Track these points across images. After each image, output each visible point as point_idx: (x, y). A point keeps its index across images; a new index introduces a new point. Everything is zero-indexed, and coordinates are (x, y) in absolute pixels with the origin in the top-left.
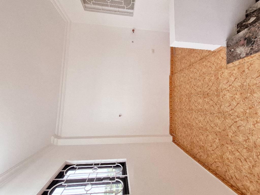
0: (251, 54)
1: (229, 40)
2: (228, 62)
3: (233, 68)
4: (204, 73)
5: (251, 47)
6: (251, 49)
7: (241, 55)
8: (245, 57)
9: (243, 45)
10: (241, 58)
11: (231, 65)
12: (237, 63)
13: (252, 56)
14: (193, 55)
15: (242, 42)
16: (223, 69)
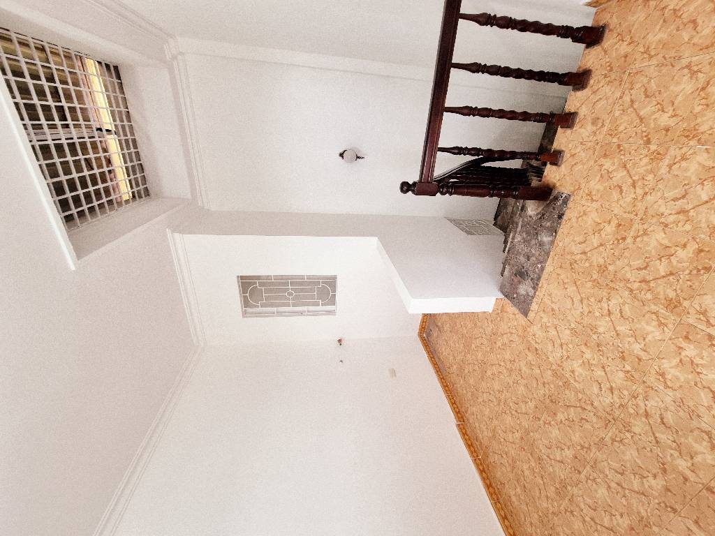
0: (537, 284)
1: (502, 290)
2: (525, 313)
3: (538, 318)
4: (511, 361)
5: (530, 278)
6: (532, 279)
7: (530, 294)
8: (535, 292)
9: (520, 282)
10: (533, 297)
11: (531, 315)
12: (534, 306)
13: (540, 285)
14: (473, 346)
15: (516, 280)
16: (529, 329)
